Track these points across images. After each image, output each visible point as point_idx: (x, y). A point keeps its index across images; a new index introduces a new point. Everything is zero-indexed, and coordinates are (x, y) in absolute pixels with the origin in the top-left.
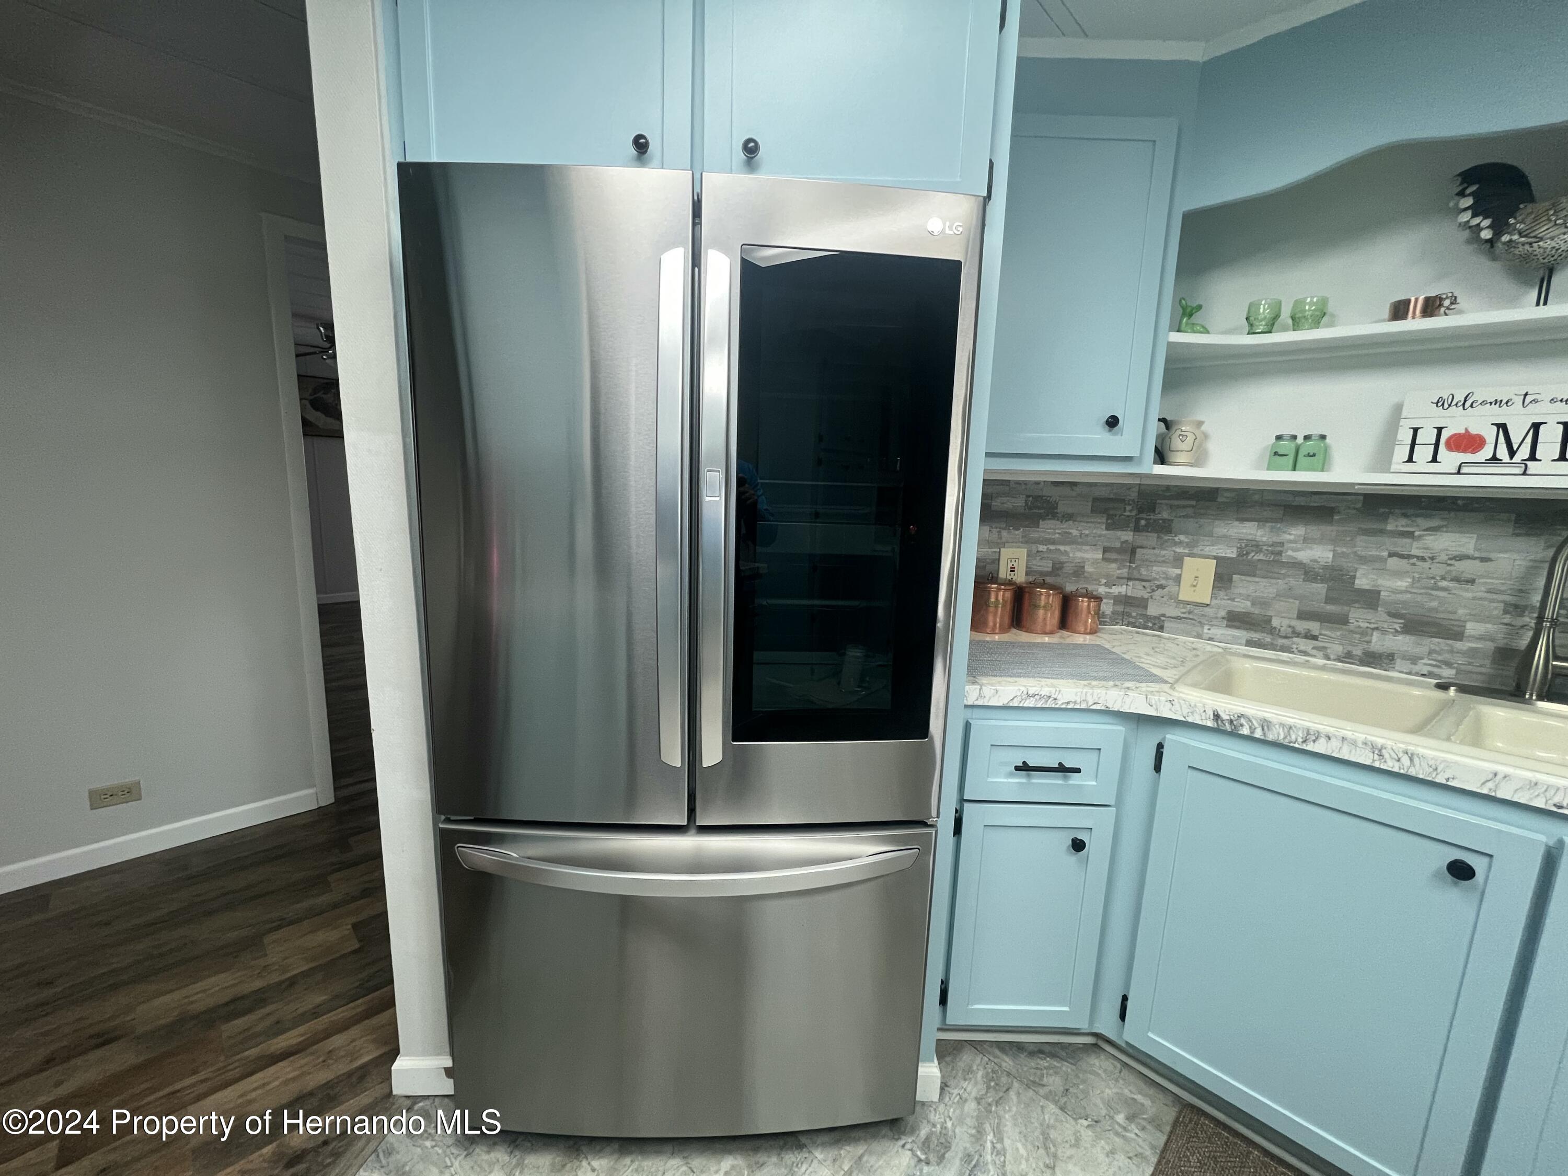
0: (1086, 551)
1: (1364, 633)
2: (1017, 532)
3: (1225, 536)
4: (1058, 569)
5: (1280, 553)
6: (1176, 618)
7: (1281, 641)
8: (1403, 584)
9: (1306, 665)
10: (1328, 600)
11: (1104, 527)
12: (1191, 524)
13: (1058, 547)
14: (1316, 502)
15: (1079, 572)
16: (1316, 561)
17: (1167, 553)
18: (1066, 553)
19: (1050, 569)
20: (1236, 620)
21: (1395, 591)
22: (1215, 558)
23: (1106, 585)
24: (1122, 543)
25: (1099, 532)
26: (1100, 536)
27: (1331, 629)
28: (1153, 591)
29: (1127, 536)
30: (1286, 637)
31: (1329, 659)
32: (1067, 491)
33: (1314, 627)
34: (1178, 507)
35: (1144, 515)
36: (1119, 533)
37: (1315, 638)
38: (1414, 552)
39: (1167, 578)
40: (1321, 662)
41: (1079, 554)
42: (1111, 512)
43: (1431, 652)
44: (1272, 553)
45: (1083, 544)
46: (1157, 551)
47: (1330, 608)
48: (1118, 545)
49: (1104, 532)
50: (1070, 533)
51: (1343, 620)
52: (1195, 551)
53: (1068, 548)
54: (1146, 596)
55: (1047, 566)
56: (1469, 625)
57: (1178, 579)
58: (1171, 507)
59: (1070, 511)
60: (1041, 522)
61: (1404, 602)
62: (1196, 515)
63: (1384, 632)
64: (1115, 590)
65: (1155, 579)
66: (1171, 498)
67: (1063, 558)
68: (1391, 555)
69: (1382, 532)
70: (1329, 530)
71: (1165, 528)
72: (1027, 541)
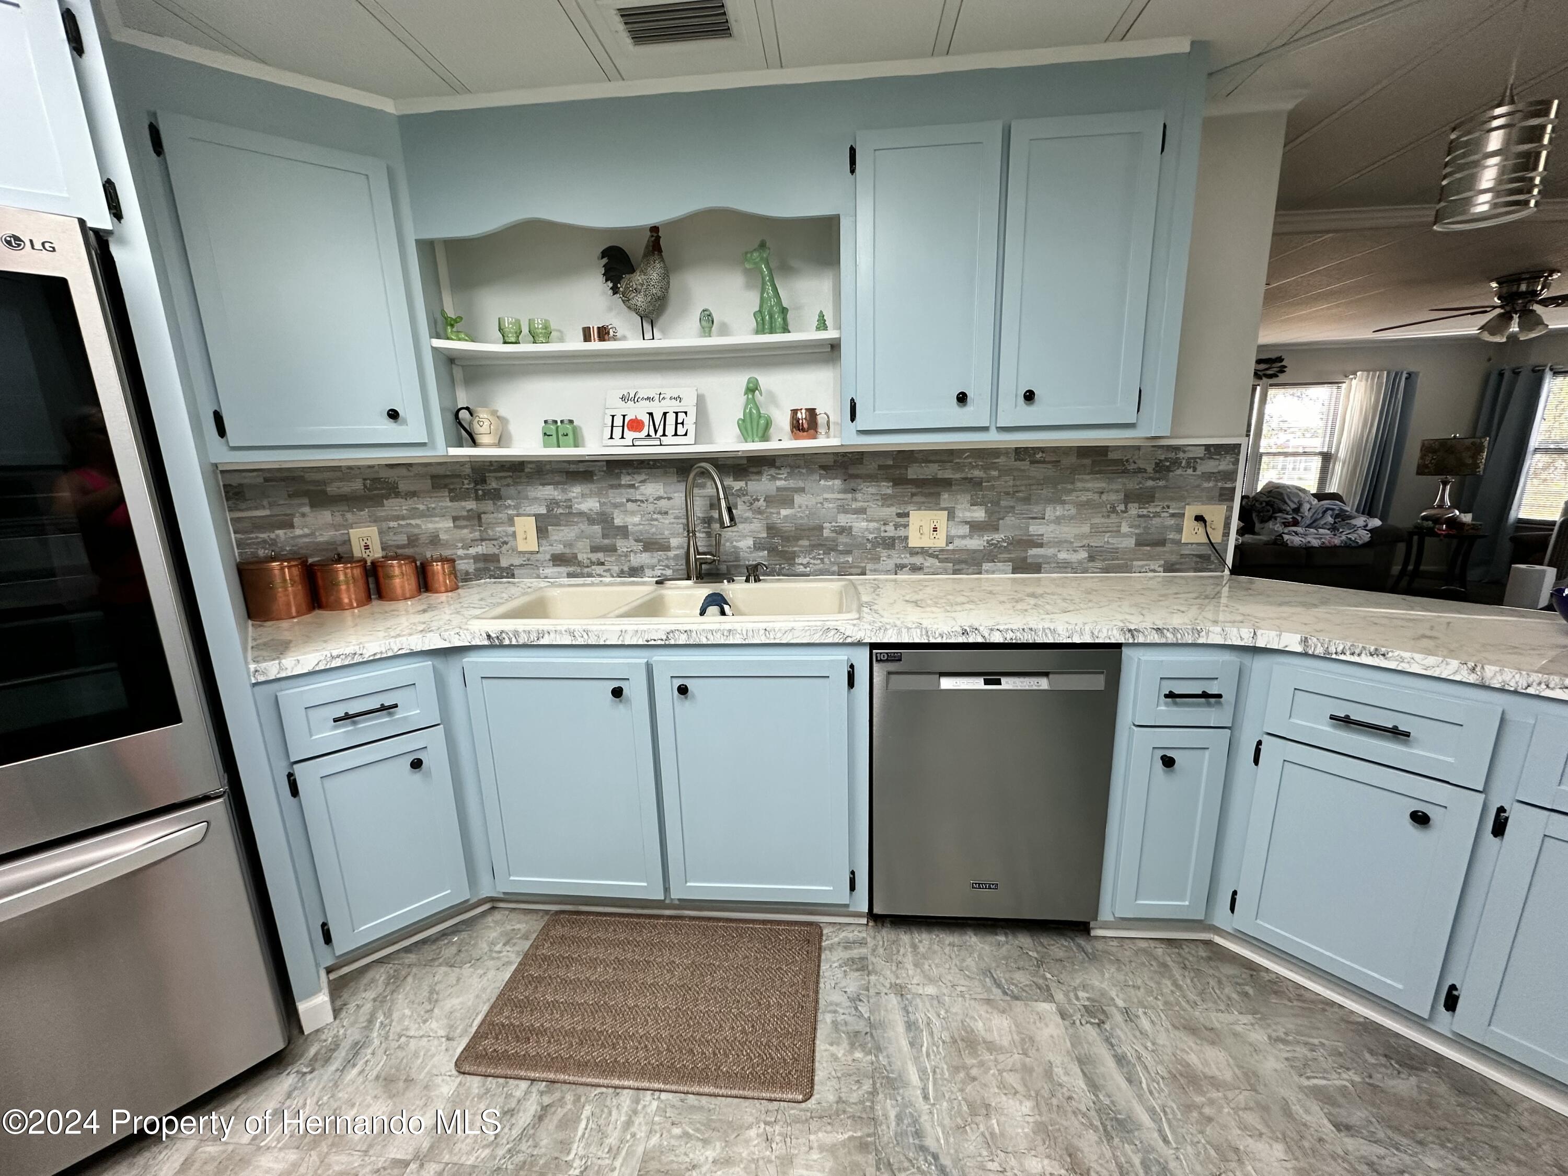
0: (437, 522)
1: (626, 555)
2: (362, 513)
3: (536, 498)
4: (414, 541)
5: (570, 507)
6: (521, 565)
7: (586, 570)
8: (637, 519)
9: (601, 584)
10: (604, 536)
11: (448, 499)
12: (512, 491)
13: (408, 522)
14: (581, 468)
15: (435, 540)
16: (591, 510)
17: (502, 516)
18: (418, 526)
19: (406, 542)
20: (558, 560)
21: (635, 525)
22: (534, 515)
23: (463, 548)
24: (468, 511)
25: (443, 504)
26: (446, 507)
27: (610, 556)
28: (500, 547)
29: (471, 505)
30: (588, 567)
31: (613, 577)
32: (404, 472)
33: (600, 556)
34: (501, 478)
35: (479, 487)
36: (463, 504)
37: (603, 564)
38: (638, 497)
39: (507, 536)
40: (608, 580)
41: (430, 526)
42: (452, 487)
43: (659, 561)
44: (566, 507)
45: (432, 516)
46: (495, 515)
47: (606, 541)
48: (465, 513)
49: (450, 504)
50: (418, 509)
51: (612, 549)
52: (521, 511)
53: (418, 522)
54: (497, 552)
55: (403, 539)
56: (672, 540)
57: (514, 535)
58: (496, 478)
59: (412, 489)
60: (385, 501)
61: (641, 531)
62: (516, 484)
63: (636, 553)
64: (472, 551)
65: (500, 537)
66: (495, 471)
67: (416, 531)
68: (628, 501)
69: (620, 486)
70: (593, 487)
71: (496, 496)
72: (376, 520)
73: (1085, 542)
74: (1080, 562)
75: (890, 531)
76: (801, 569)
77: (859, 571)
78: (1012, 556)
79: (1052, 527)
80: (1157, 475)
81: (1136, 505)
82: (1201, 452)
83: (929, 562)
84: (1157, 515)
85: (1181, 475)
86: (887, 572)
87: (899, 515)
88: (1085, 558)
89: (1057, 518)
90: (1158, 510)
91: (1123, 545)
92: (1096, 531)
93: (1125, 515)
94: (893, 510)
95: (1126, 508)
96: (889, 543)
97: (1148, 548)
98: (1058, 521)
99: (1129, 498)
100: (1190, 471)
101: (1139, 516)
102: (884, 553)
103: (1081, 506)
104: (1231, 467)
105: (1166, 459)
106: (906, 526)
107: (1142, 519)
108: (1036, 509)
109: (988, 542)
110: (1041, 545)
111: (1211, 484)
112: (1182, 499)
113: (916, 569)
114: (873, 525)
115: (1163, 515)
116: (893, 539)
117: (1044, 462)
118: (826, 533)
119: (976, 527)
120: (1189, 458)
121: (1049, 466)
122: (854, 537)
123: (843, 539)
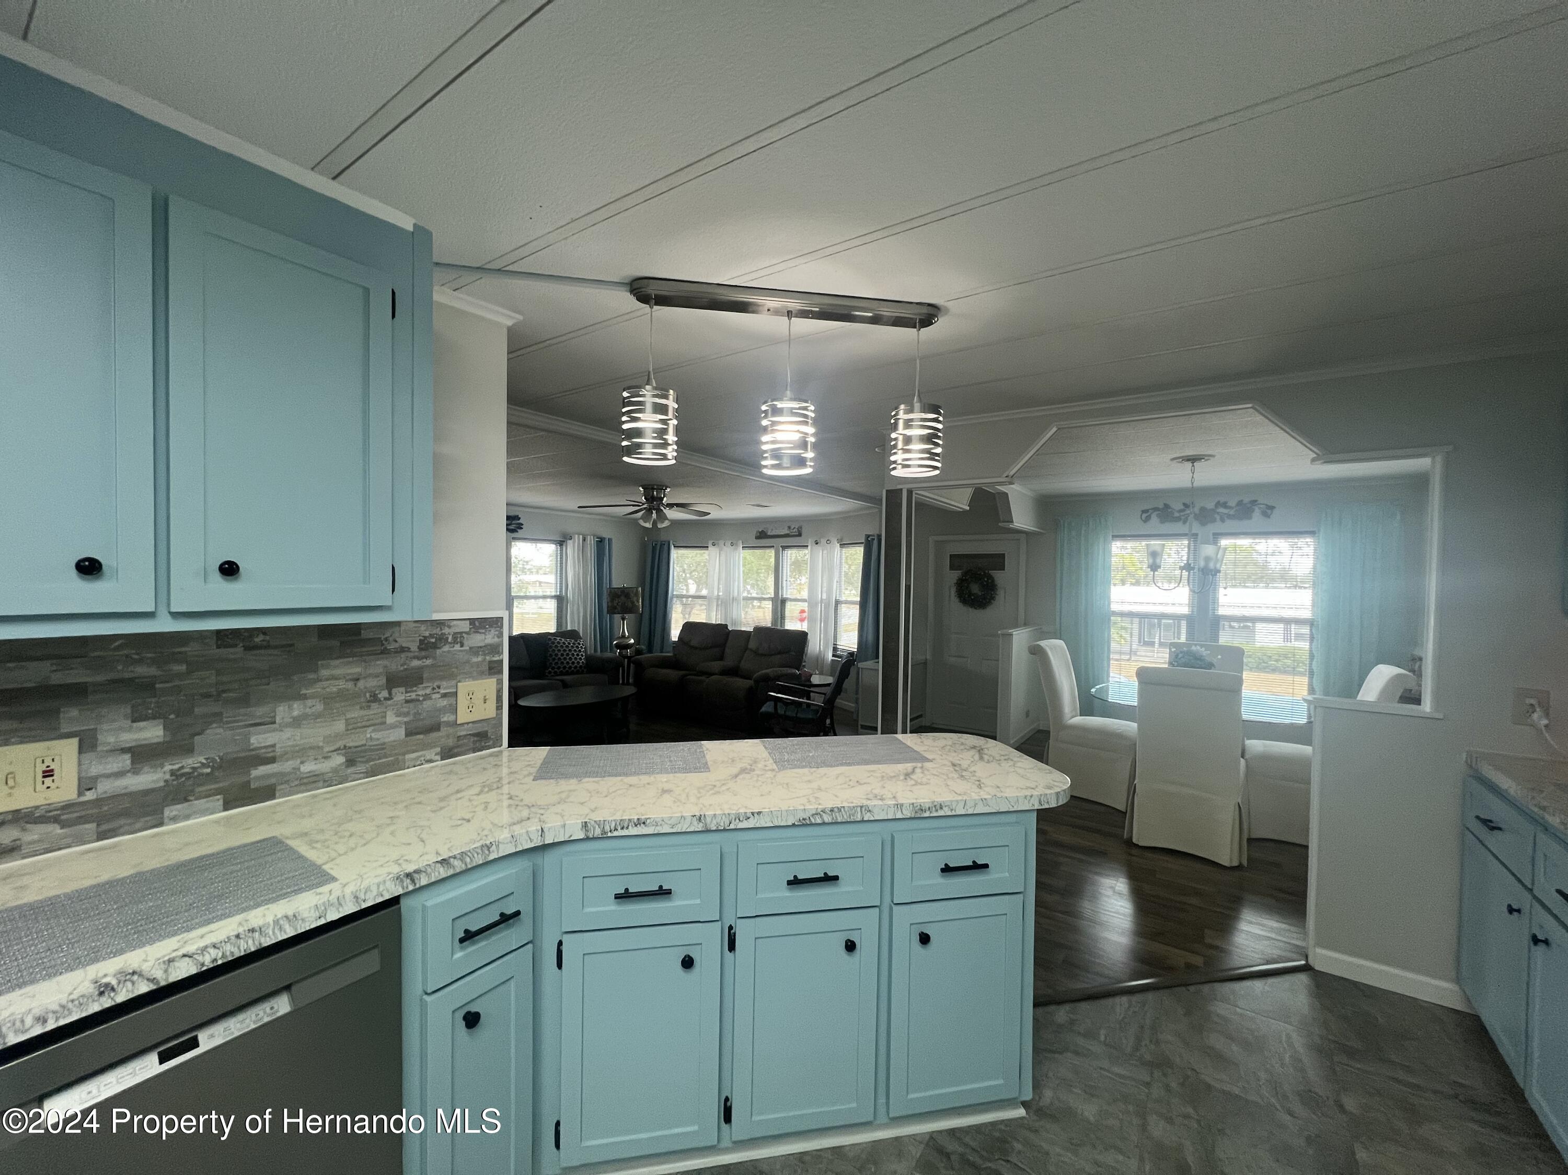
73: (340, 744)
74: (335, 771)
78: (221, 785)
79: (288, 733)
80: (423, 653)
81: (402, 689)
82: (466, 626)
83: (37, 832)
84: (427, 697)
85: (449, 652)
88: (342, 764)
89: (294, 719)
90: (428, 691)
91: (392, 739)
92: (352, 727)
93: (389, 702)
95: (390, 694)
97: (421, 736)
98: (297, 722)
99: (393, 681)
100: (457, 647)
101: (407, 702)
103: (328, 700)
104: (496, 640)
105: (431, 636)
107: (411, 705)
108: (260, 711)
109: (173, 773)
110: (272, 760)
111: (480, 659)
112: (452, 677)
115: (434, 696)
117: (268, 647)
119: (145, 755)
120: (455, 633)
121: (276, 652)
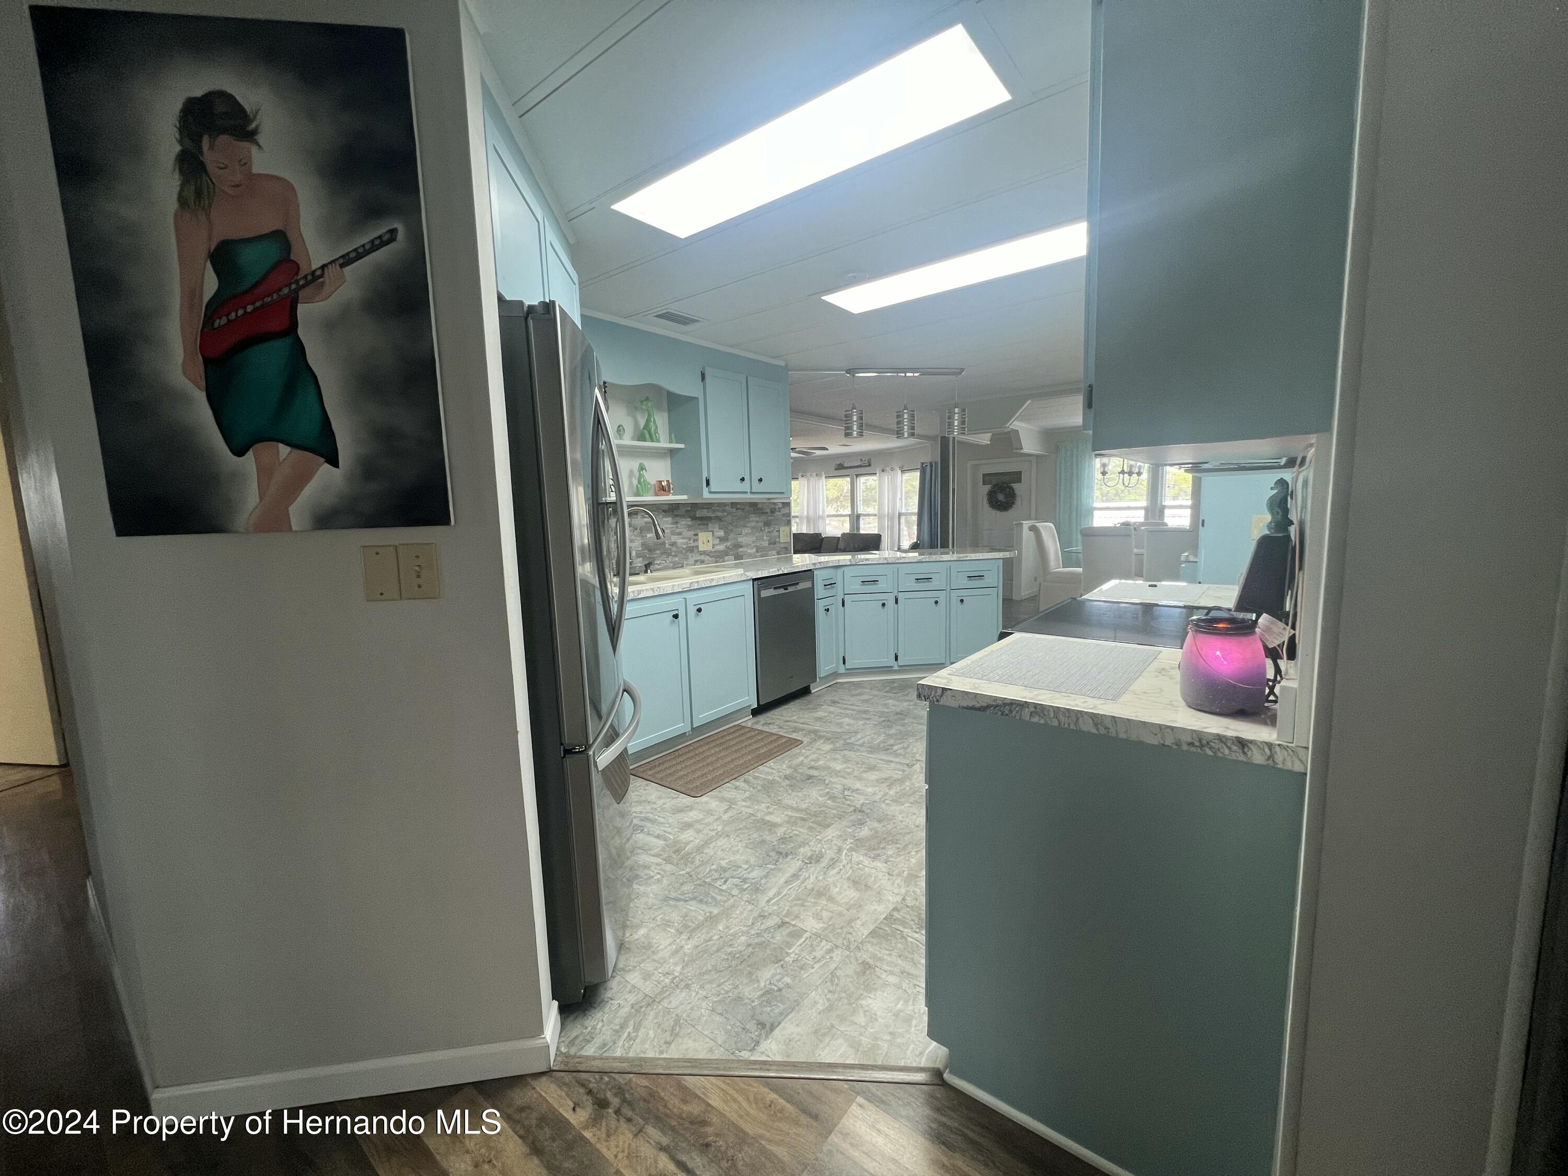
73: (755, 544)
74: (754, 553)
75: (692, 544)
76: (657, 567)
77: (680, 565)
79: (745, 538)
80: (771, 514)
81: (767, 527)
82: (781, 505)
83: (707, 558)
84: (773, 531)
85: (777, 515)
86: (692, 565)
87: (695, 535)
88: (755, 551)
89: (746, 534)
90: (773, 529)
91: (765, 545)
92: (757, 539)
93: (764, 532)
94: (692, 533)
95: (764, 528)
96: (691, 550)
97: (772, 545)
99: (764, 525)
100: (779, 513)
101: (769, 532)
102: (690, 555)
103: (752, 528)
105: (773, 508)
106: (697, 540)
107: (770, 534)
108: (739, 530)
109: (725, 546)
110: (742, 547)
112: (777, 524)
113: (702, 562)
114: (685, 540)
115: (775, 531)
116: (693, 547)
117: (740, 508)
118: (667, 546)
119: (722, 540)
120: (778, 508)
121: (742, 511)
122: (678, 547)
123: (674, 549)
